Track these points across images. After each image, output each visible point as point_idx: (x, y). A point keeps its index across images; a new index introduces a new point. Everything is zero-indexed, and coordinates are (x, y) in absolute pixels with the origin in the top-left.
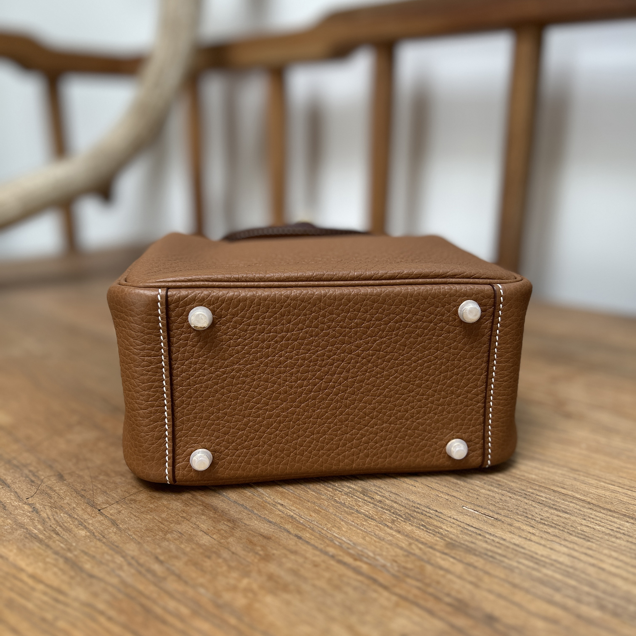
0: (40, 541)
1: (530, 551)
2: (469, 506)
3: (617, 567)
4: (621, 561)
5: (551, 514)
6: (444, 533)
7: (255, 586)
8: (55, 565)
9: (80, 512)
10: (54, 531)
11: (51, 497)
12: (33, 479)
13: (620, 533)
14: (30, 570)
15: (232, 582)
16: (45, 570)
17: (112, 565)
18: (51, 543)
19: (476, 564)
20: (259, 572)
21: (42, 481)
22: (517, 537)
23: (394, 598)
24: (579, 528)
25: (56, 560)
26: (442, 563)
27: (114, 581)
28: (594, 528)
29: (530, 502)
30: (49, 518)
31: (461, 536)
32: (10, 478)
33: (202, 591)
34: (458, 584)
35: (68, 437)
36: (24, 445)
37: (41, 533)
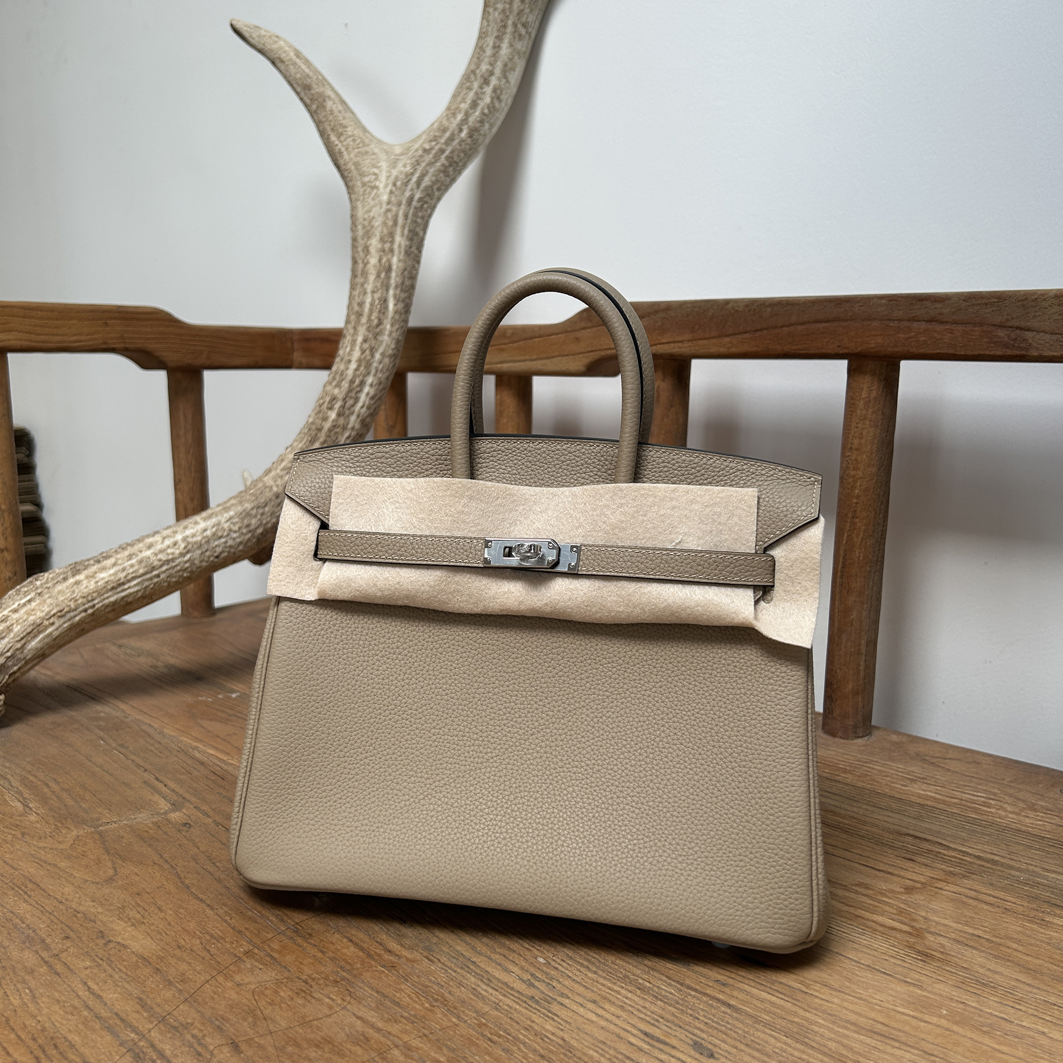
12: (199, 1049)
21: (212, 1053)
32: (168, 1047)
35: (238, 978)
36: (180, 991)
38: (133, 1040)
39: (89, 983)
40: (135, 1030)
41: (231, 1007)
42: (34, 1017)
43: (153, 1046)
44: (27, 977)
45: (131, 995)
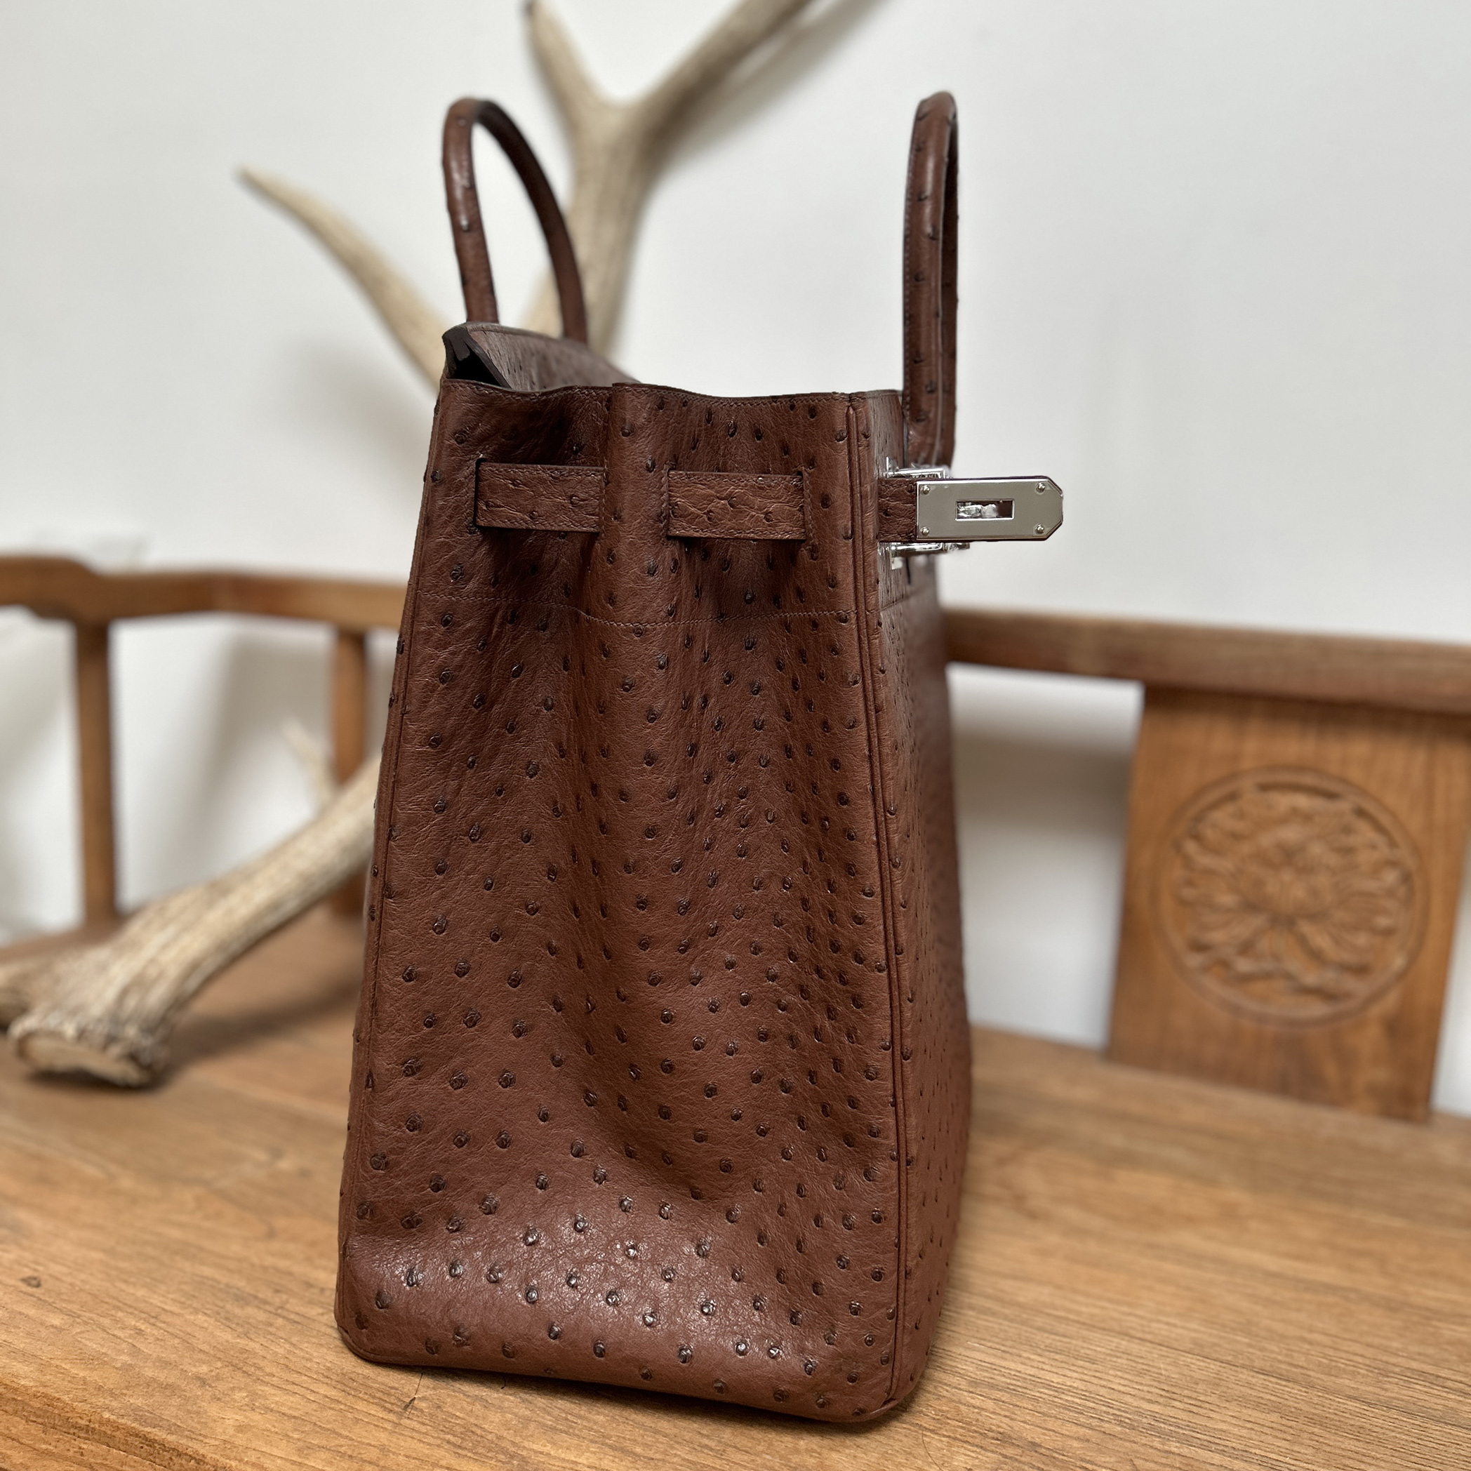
1: (1045, 1379)
2: (973, 1340)
3: (1125, 1386)
4: (1126, 1379)
5: (1054, 1340)
6: (962, 1372)
13: (1118, 1351)
17: (660, 1446)
19: (1003, 1399)
22: (1029, 1368)
24: (1082, 1351)
25: (600, 1448)
26: (972, 1401)
28: (1096, 1351)
29: (1029, 1330)
31: (978, 1373)
34: (996, 1420)
37: (558, 1424)
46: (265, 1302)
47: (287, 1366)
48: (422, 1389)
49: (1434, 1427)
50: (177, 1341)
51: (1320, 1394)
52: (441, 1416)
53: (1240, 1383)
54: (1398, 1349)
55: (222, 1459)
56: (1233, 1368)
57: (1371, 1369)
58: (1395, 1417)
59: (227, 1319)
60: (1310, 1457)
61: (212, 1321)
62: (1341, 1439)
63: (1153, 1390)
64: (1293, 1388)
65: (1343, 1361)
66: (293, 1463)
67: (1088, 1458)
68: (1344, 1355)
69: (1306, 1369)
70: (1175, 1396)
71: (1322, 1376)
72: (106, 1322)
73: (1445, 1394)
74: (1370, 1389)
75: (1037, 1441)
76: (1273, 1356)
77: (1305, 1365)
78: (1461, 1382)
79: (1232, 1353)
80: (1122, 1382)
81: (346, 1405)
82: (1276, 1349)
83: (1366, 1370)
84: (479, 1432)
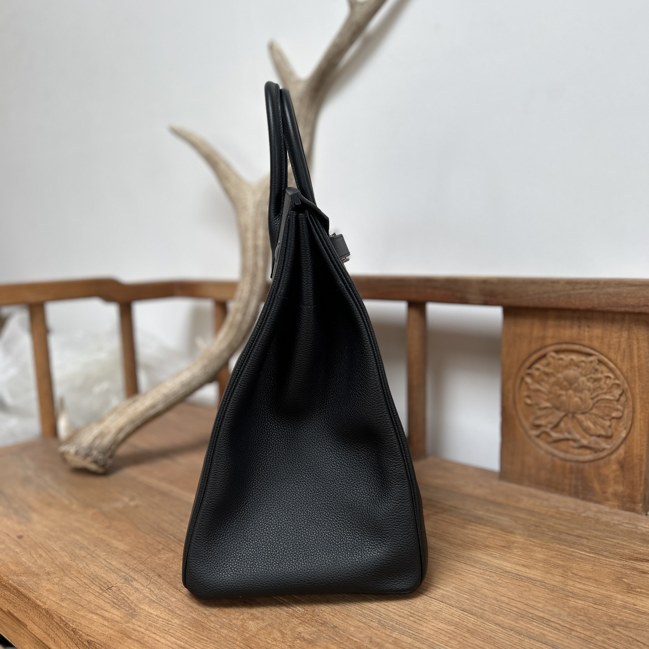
0: (157, 603)
7: (245, 618)
8: (165, 612)
9: (171, 591)
10: (161, 599)
11: (157, 585)
12: (147, 577)
14: (155, 613)
15: (236, 616)
16: (161, 613)
17: (187, 611)
18: (161, 603)
20: (248, 613)
21: (151, 578)
23: (299, 621)
25: (165, 610)
27: (189, 617)
30: (159, 594)
32: (136, 577)
33: (224, 620)
35: (159, 556)
36: (139, 561)
37: (156, 600)
38: (124, 575)
39: (106, 560)
40: (124, 572)
41: (157, 565)
42: (89, 570)
43: (131, 577)
44: (83, 559)
45: (121, 563)
46: (89, 550)
47: (79, 571)
48: (118, 583)
49: (526, 640)
50: (50, 560)
51: (483, 621)
52: (118, 592)
53: (448, 613)
54: (539, 607)
55: (35, 599)
56: (451, 607)
57: (517, 614)
58: (511, 634)
59: (72, 554)
60: (453, 645)
61: (66, 554)
62: (475, 640)
63: (405, 612)
64: (472, 618)
65: (507, 609)
66: (57, 603)
67: (354, 634)
68: (509, 607)
69: (486, 611)
70: (414, 616)
71: (491, 615)
72: (33, 552)
73: (545, 628)
74: (510, 622)
75: (338, 625)
76: (474, 604)
77: (487, 609)
78: (559, 624)
79: (456, 601)
80: (394, 607)
81: (89, 586)
82: (479, 601)
83: (515, 614)
84: (126, 599)
